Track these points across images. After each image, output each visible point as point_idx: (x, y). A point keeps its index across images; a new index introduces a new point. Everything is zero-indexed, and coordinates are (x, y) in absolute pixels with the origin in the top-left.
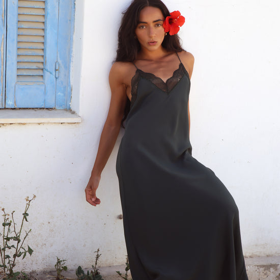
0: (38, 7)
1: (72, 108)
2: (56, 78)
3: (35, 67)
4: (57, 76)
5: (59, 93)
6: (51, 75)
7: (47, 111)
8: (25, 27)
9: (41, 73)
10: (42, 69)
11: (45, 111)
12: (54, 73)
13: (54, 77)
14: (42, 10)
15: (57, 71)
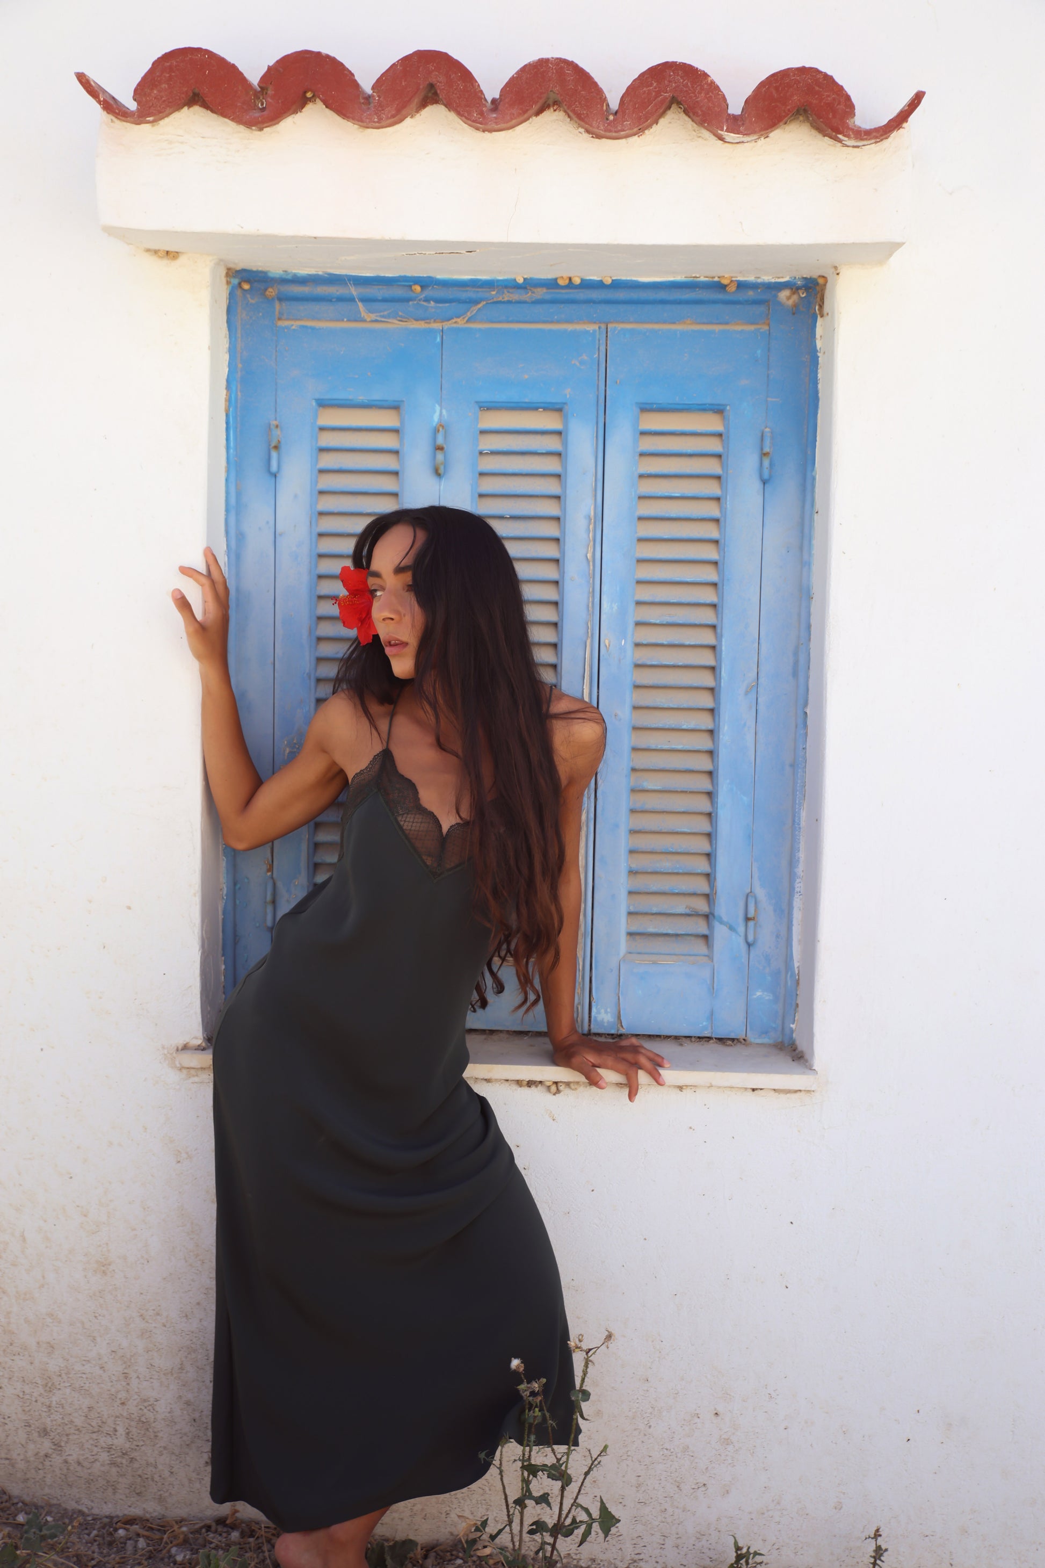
0: (692, 725)
1: (798, 1042)
2: (749, 945)
3: (681, 909)
4: (751, 939)
5: (759, 994)
6: (734, 936)
7: (720, 1048)
8: (651, 787)
9: (702, 928)
10: (707, 917)
11: (712, 1045)
12: (741, 929)
13: (741, 941)
14: (706, 737)
15: (751, 924)
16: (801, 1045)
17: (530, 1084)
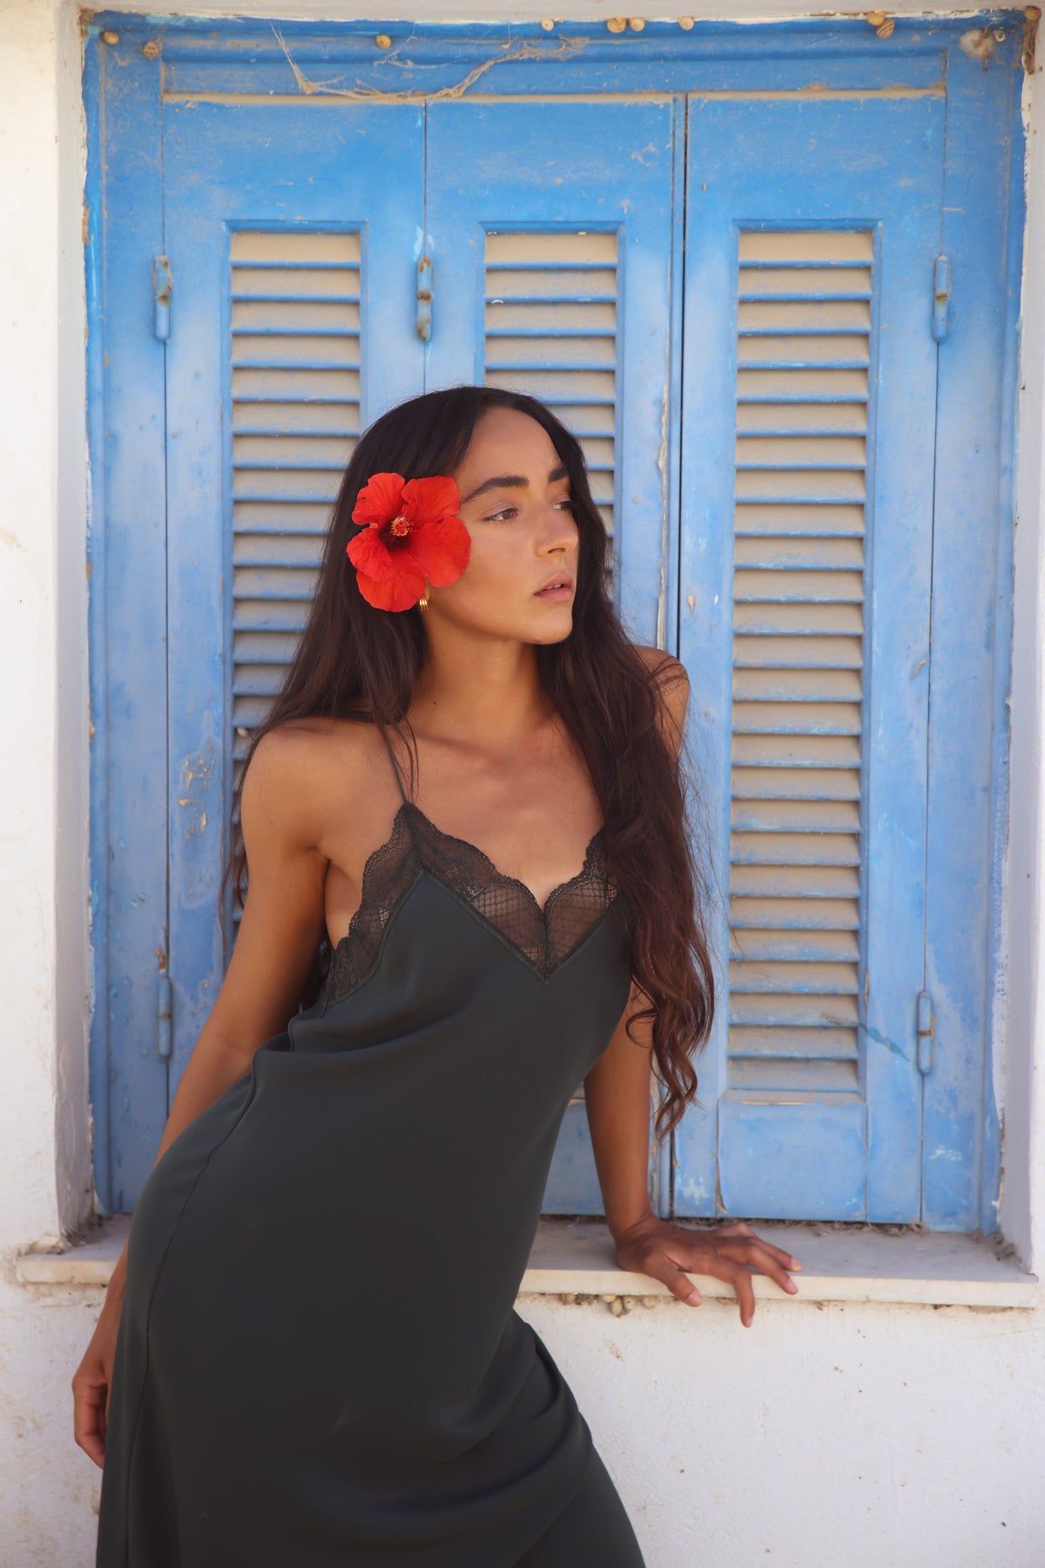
0: (826, 729)
1: (1004, 1230)
2: (923, 1075)
3: (813, 1018)
4: (925, 1065)
5: (939, 1152)
6: (898, 1060)
7: (879, 1239)
8: (763, 826)
9: (847, 1048)
10: (855, 1031)
11: (868, 1235)
12: (910, 1050)
13: (910, 1067)
14: (849, 744)
15: (925, 1041)
16: (1011, 1234)
17: (580, 1299)
